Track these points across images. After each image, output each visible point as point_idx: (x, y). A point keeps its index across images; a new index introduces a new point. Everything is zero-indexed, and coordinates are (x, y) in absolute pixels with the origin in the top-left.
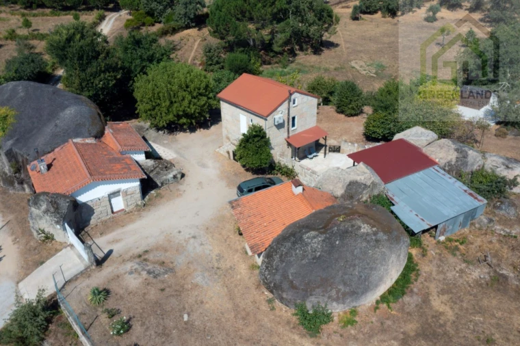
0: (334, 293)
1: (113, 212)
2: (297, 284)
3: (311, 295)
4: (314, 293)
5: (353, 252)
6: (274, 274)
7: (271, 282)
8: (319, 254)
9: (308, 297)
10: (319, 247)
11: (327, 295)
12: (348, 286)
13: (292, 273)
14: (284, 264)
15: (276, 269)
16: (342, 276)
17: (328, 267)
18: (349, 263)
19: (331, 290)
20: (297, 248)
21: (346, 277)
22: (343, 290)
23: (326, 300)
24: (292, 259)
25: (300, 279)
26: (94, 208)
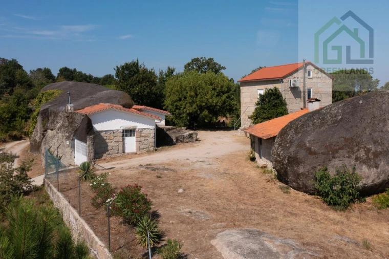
0: (362, 154)
1: (124, 152)
2: (316, 149)
3: (334, 157)
4: (337, 155)
5: (381, 108)
6: (289, 148)
7: (284, 159)
8: (340, 117)
9: (330, 160)
10: (340, 111)
11: (354, 157)
12: (379, 144)
13: (309, 141)
14: (300, 135)
15: (290, 142)
16: (370, 134)
17: (352, 127)
18: (377, 119)
19: (358, 150)
20: (314, 119)
21: (376, 134)
22: (373, 149)
23: (353, 162)
24: (309, 129)
25: (320, 144)
26: (107, 141)
